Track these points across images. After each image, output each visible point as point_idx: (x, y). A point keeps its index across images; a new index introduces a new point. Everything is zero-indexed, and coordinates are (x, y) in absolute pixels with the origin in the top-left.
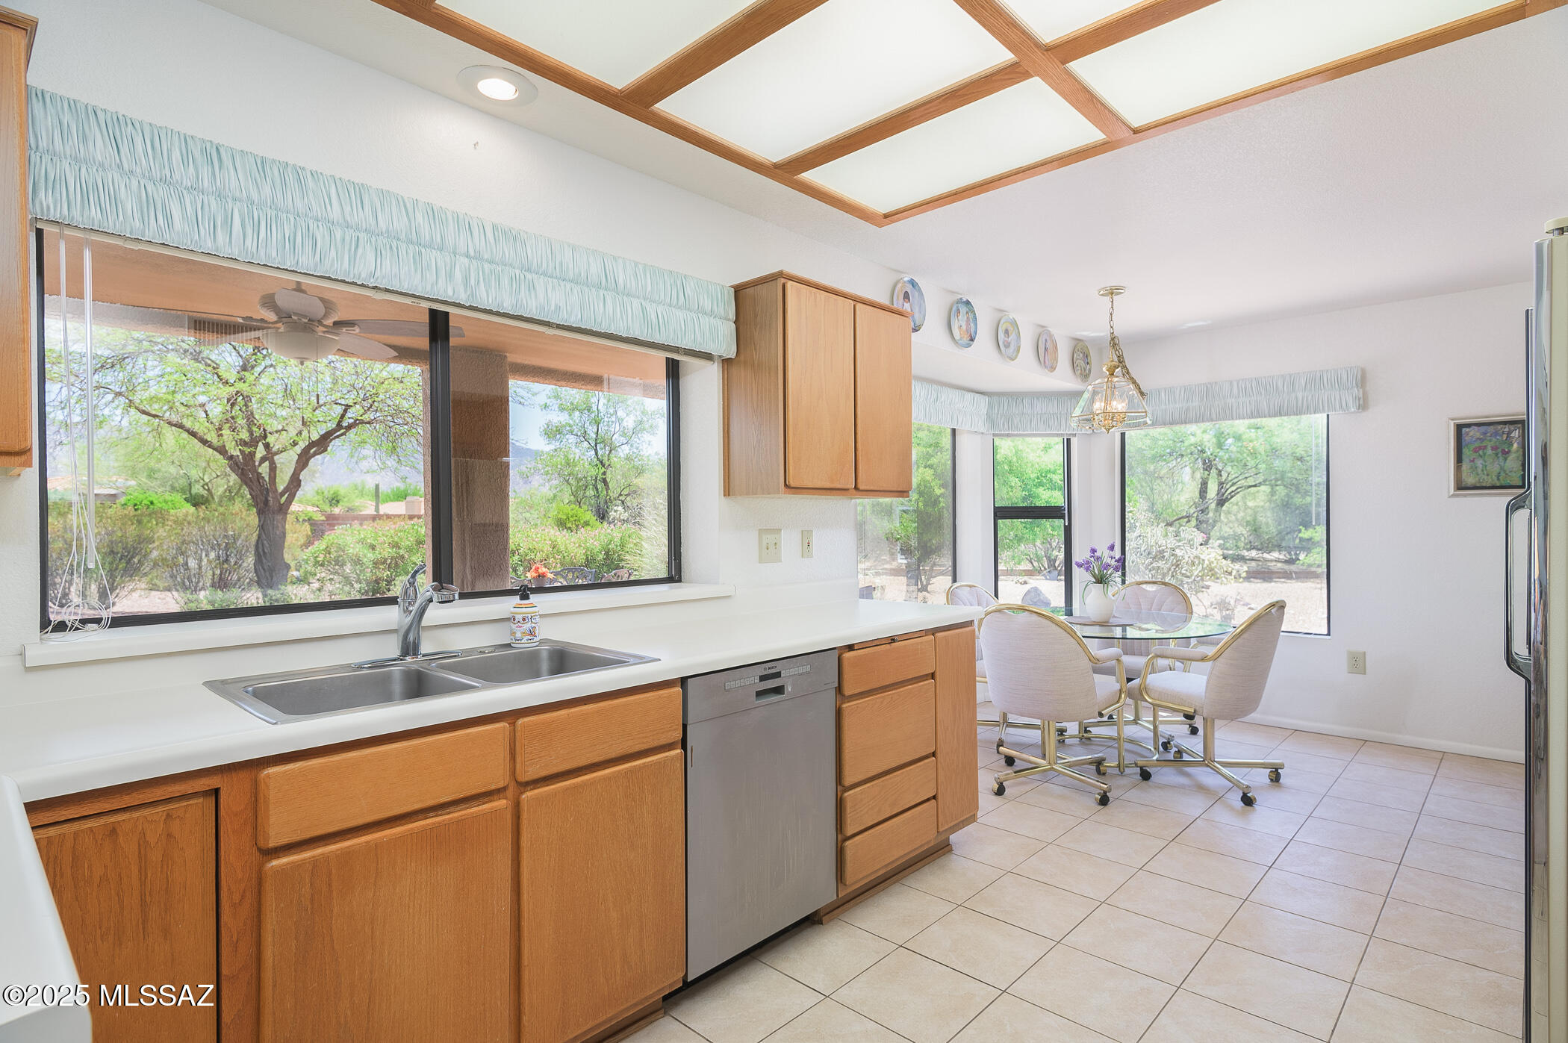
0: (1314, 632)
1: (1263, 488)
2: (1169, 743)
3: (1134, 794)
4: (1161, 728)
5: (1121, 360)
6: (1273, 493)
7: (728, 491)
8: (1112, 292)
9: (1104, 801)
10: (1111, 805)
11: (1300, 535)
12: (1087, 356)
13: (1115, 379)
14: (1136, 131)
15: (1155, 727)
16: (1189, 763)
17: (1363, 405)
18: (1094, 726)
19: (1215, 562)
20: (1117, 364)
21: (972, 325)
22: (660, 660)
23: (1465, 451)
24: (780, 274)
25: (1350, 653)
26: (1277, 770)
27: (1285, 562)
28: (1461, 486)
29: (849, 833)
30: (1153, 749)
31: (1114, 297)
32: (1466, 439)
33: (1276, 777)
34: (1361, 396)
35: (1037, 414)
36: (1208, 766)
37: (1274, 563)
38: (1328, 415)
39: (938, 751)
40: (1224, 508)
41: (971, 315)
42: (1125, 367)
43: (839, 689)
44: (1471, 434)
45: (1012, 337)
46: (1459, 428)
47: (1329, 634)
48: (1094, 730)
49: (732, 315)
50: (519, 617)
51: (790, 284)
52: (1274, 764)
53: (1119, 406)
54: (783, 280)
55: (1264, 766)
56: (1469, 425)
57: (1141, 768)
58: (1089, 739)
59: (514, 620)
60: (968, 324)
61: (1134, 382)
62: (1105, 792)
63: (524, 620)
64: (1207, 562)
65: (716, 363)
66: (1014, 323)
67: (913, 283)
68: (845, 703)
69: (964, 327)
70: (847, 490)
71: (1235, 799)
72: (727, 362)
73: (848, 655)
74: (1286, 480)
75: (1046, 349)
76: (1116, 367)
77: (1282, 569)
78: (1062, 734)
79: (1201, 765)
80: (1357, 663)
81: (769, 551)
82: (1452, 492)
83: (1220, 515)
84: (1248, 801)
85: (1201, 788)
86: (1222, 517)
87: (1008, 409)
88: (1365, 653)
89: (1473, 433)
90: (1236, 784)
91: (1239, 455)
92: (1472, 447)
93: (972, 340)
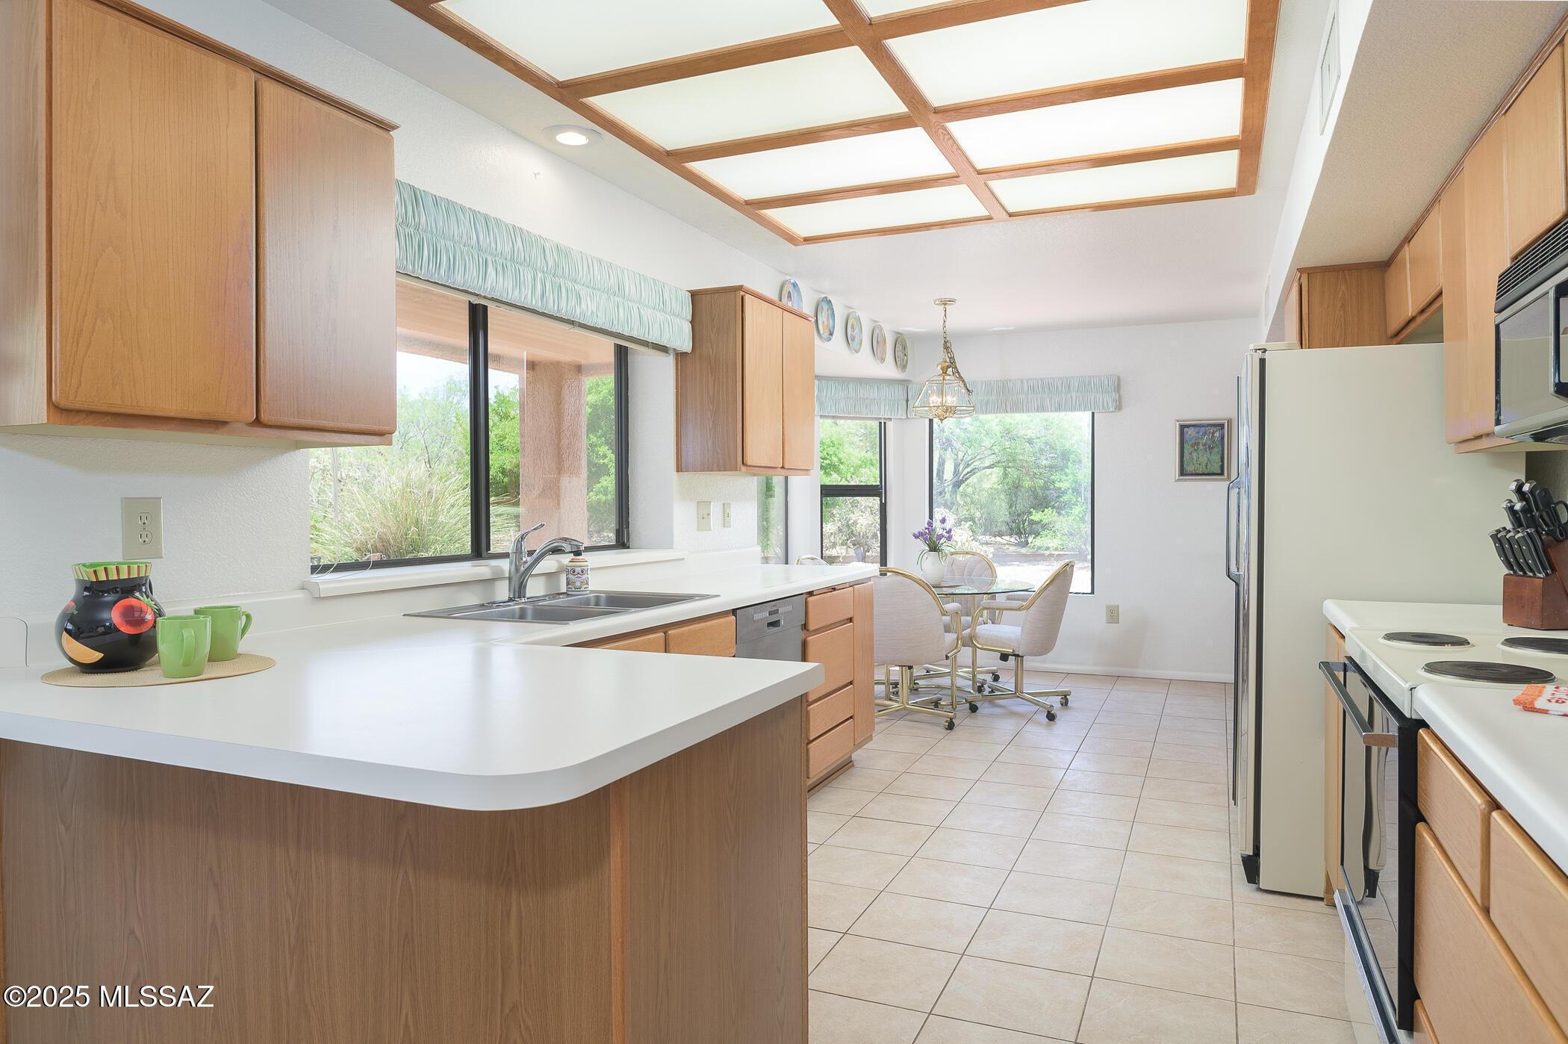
0: (1082, 592)
1: (996, 470)
2: (982, 686)
3: (967, 721)
4: (979, 676)
5: (952, 363)
6: (1005, 475)
7: (679, 469)
8: (945, 303)
9: (951, 726)
10: (955, 729)
11: (1032, 518)
12: (904, 348)
13: (948, 377)
14: (1011, 215)
15: (974, 676)
16: (999, 697)
17: (1119, 407)
18: (920, 679)
19: (967, 543)
20: (949, 364)
21: (831, 321)
22: (719, 596)
23: (1186, 445)
24: (740, 288)
25: (1108, 607)
26: (1066, 696)
27: (1016, 545)
28: (1183, 472)
29: (811, 739)
30: (972, 691)
31: (947, 306)
32: (1187, 437)
33: (1065, 703)
34: (1117, 398)
35: (860, 398)
36: (1018, 697)
37: (1007, 546)
38: (1093, 413)
39: (855, 681)
40: (961, 489)
41: (830, 312)
42: (956, 368)
43: (805, 627)
44: (1189, 433)
45: (857, 330)
46: (1182, 427)
47: (1093, 592)
48: (921, 682)
49: (690, 318)
50: (578, 570)
51: (747, 297)
52: (1062, 692)
53: (950, 400)
54: (742, 293)
55: (1056, 694)
56: (1188, 426)
57: (970, 703)
58: (916, 690)
59: (574, 572)
60: (828, 320)
61: (963, 381)
62: (951, 719)
63: (582, 572)
64: (959, 544)
65: (672, 356)
66: (858, 320)
67: (795, 285)
68: (809, 636)
69: (826, 323)
70: (777, 468)
71: (1043, 718)
72: (680, 356)
73: (811, 599)
74: (1018, 462)
75: (878, 342)
76: (948, 367)
77: (1014, 552)
78: (896, 687)
79: (1014, 697)
80: (1113, 614)
81: (703, 519)
82: (1177, 477)
83: (956, 497)
84: (1051, 717)
85: (1013, 714)
86: (958, 499)
87: (835, 393)
88: (1118, 606)
89: (1190, 432)
90: (1043, 706)
91: (977, 436)
92: (1190, 443)
93: (831, 334)
